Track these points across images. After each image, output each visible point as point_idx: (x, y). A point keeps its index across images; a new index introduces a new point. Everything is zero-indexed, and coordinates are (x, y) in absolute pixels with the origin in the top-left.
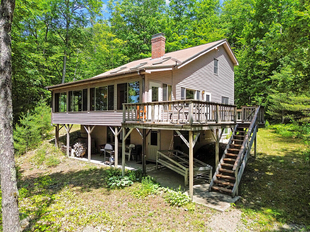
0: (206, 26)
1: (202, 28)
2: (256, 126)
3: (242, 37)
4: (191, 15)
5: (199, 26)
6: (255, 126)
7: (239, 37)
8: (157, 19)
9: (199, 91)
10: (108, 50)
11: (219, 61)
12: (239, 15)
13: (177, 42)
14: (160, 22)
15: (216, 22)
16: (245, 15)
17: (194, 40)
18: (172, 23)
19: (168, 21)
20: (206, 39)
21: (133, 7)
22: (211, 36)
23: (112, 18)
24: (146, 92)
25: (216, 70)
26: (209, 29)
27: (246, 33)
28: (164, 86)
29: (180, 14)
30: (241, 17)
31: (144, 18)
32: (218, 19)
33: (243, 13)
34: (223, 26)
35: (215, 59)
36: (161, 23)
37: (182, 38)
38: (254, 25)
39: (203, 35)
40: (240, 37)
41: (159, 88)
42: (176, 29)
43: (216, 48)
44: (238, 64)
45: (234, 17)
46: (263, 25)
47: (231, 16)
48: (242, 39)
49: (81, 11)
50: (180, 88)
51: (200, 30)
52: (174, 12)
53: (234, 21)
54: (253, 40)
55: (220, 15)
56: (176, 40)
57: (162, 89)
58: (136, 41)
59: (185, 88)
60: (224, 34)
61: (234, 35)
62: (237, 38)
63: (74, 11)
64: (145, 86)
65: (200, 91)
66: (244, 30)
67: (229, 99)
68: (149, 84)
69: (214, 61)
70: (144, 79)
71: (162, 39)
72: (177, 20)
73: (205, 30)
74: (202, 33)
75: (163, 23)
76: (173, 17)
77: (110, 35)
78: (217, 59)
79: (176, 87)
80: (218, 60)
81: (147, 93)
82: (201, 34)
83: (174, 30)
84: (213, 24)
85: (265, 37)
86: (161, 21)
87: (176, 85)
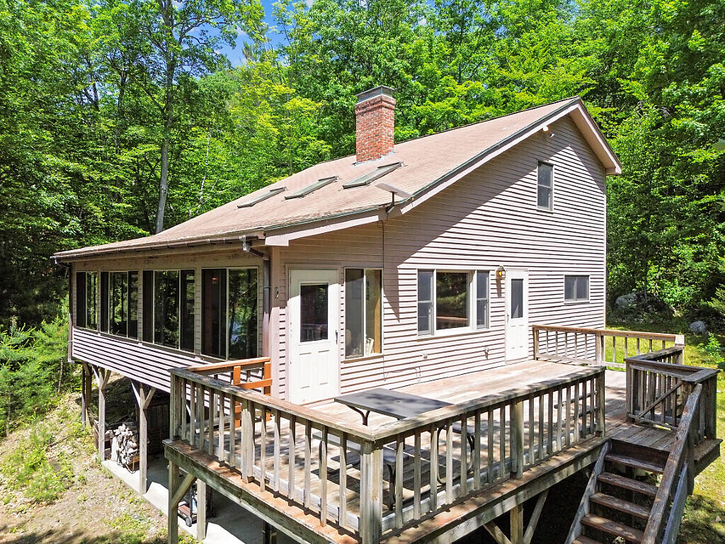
0: (534, 52)
1: (523, 60)
2: (685, 469)
3: (634, 79)
4: (493, 25)
5: (515, 54)
6: (683, 466)
7: (627, 79)
8: (402, 40)
9: (483, 274)
10: (274, 129)
11: (555, 167)
12: (626, 18)
13: (454, 100)
14: (409, 48)
15: (562, 40)
16: (645, 17)
17: (497, 93)
18: (441, 49)
19: (430, 46)
20: (531, 88)
21: (339, 14)
22: (546, 80)
23: (287, 44)
24: (275, 311)
25: (544, 196)
26: (542, 61)
27: (648, 70)
28: (352, 276)
29: (462, 23)
30: (631, 23)
31: (366, 41)
32: (568, 30)
33: (636, 12)
34: (581, 49)
35: (540, 163)
36: (411, 52)
37: (466, 89)
38: (673, 44)
39: (526, 77)
40: (630, 79)
41: (330, 288)
42: (452, 66)
43: (546, 129)
44: (618, 170)
45: (612, 25)
46: (703, 40)
47: (603, 21)
48: (635, 83)
49: (203, 33)
50: (416, 272)
51: (518, 63)
52: (447, 20)
53: (613, 36)
54: (671, 89)
55: (573, 20)
56: (451, 95)
57: (343, 288)
58: (347, 101)
59: (433, 270)
60: (584, 71)
61: (612, 73)
62: (620, 80)
63: (187, 34)
64: (273, 287)
65: (488, 272)
66: (641, 60)
67: (590, 280)
68: (287, 281)
69: (536, 170)
70: (268, 264)
71: (384, 103)
72: (454, 40)
73: (530, 64)
74: (521, 72)
75: (418, 50)
76: (444, 35)
77: (280, 88)
78: (550, 162)
79: (400, 271)
80: (552, 165)
81: (283, 311)
82: (518, 75)
83: (446, 69)
84: (553, 47)
85: (708, 76)
86: (413, 46)
87: (398, 267)
